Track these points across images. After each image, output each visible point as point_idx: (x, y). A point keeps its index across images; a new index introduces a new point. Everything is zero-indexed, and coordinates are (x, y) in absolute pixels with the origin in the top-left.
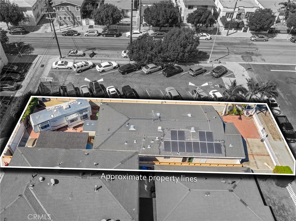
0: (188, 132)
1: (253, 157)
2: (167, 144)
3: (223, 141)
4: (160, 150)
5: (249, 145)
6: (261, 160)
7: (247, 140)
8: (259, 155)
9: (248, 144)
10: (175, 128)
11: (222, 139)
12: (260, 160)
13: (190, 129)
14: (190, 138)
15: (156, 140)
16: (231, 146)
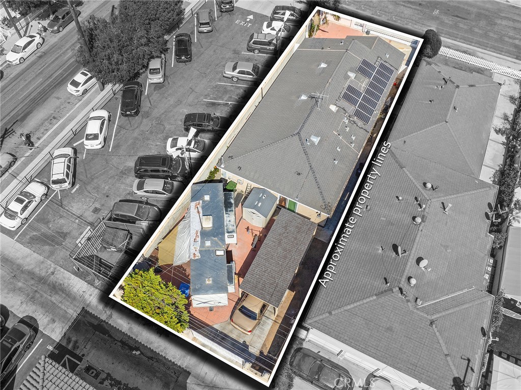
0: (352, 81)
2: (357, 114)
3: (379, 58)
4: (362, 128)
10: (340, 92)
11: (376, 58)
13: (349, 77)
14: (361, 86)
15: (348, 124)
16: (388, 56)
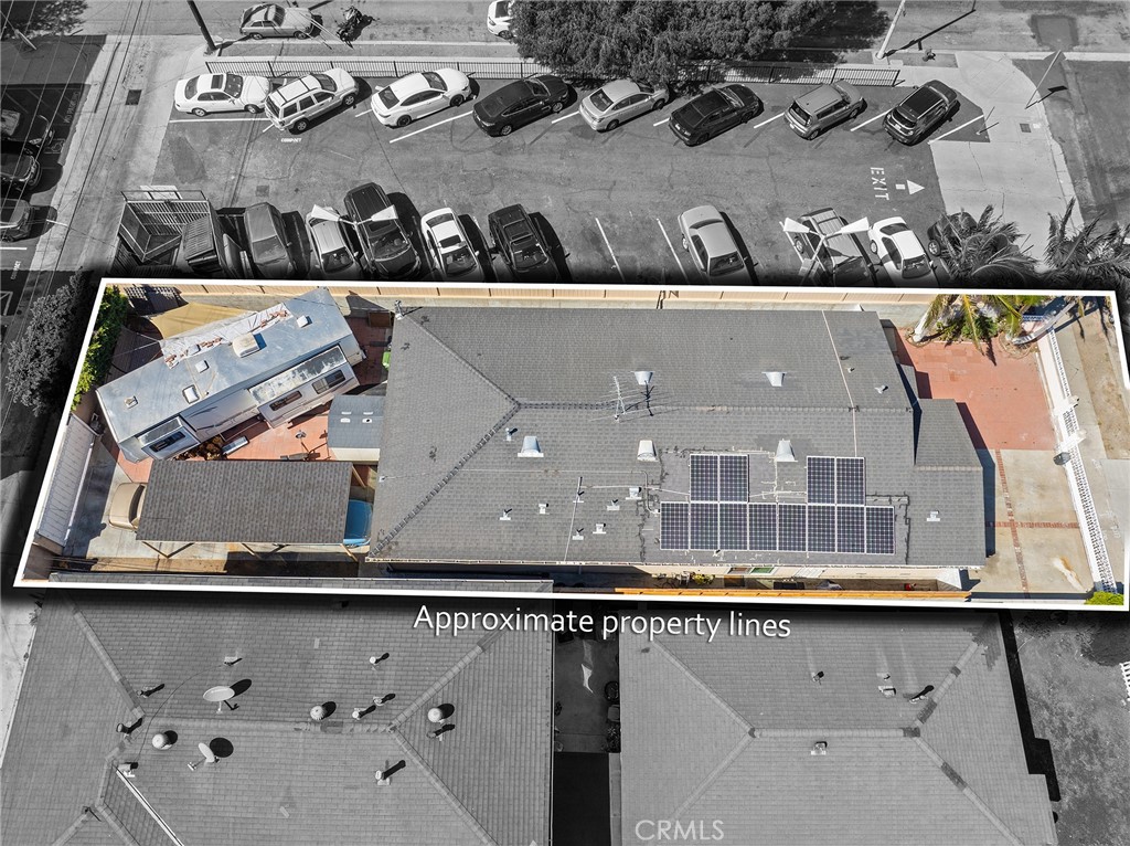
0: (765, 461)
1: (1014, 533)
2: (672, 514)
3: (905, 500)
4: (643, 540)
5: (1004, 483)
6: (1041, 546)
7: (999, 459)
8: (1038, 525)
9: (1002, 475)
10: (708, 446)
11: (901, 492)
12: (1038, 547)
13: (773, 448)
14: (769, 488)
15: (630, 502)
16: (933, 518)
